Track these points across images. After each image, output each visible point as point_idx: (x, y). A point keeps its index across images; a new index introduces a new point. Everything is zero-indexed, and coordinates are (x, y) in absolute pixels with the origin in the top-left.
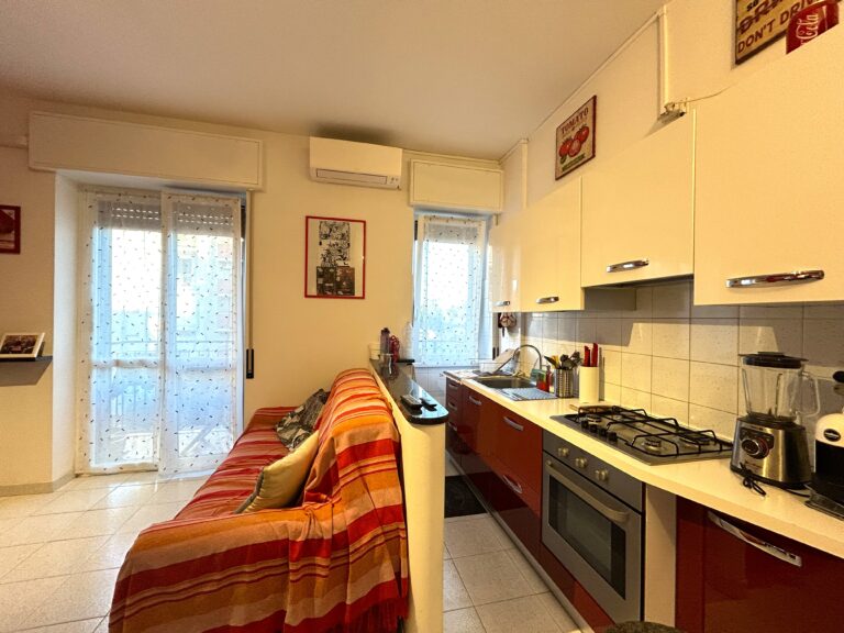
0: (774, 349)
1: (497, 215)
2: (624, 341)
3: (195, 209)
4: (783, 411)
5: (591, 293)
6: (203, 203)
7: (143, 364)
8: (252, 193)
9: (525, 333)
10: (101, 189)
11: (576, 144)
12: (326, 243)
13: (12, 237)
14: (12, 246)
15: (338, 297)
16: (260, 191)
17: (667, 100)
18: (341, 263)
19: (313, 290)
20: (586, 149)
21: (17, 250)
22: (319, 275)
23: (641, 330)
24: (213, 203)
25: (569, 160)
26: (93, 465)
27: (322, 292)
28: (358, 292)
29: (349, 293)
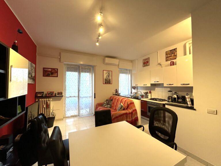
0: (170, 90)
1: (131, 70)
2: (154, 90)
3: (85, 69)
4: (171, 96)
5: (151, 84)
6: (86, 67)
7: (74, 97)
8: (95, 66)
9: (137, 89)
10: (68, 65)
11: (146, 63)
12: (106, 74)
13: (56, 74)
14: (57, 76)
15: (108, 84)
16: (96, 66)
17: (159, 62)
18: (108, 78)
19: (104, 83)
20: (148, 64)
21: (57, 77)
22: (105, 80)
23: (156, 89)
24: (88, 68)
25: (145, 65)
26: (66, 116)
27: (106, 83)
28: (111, 83)
29: (110, 83)
